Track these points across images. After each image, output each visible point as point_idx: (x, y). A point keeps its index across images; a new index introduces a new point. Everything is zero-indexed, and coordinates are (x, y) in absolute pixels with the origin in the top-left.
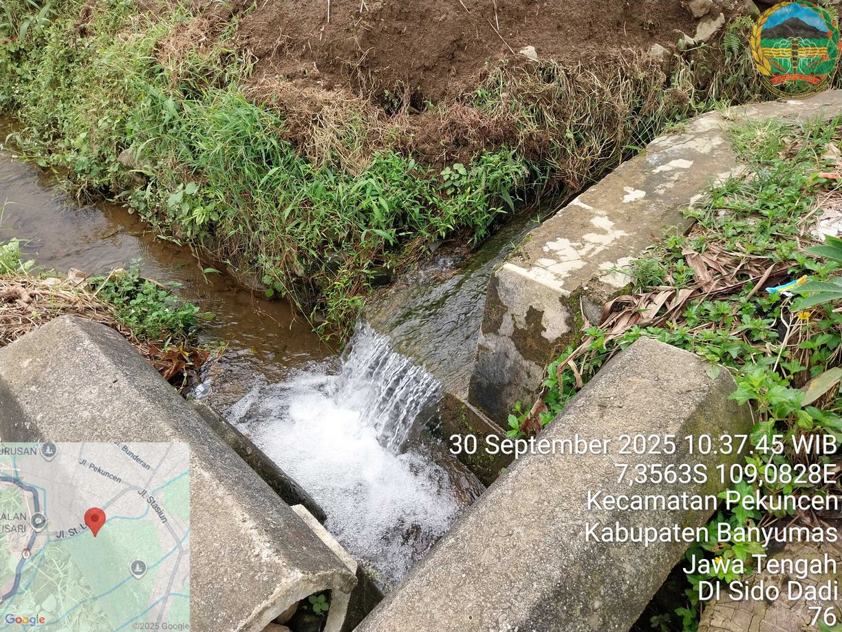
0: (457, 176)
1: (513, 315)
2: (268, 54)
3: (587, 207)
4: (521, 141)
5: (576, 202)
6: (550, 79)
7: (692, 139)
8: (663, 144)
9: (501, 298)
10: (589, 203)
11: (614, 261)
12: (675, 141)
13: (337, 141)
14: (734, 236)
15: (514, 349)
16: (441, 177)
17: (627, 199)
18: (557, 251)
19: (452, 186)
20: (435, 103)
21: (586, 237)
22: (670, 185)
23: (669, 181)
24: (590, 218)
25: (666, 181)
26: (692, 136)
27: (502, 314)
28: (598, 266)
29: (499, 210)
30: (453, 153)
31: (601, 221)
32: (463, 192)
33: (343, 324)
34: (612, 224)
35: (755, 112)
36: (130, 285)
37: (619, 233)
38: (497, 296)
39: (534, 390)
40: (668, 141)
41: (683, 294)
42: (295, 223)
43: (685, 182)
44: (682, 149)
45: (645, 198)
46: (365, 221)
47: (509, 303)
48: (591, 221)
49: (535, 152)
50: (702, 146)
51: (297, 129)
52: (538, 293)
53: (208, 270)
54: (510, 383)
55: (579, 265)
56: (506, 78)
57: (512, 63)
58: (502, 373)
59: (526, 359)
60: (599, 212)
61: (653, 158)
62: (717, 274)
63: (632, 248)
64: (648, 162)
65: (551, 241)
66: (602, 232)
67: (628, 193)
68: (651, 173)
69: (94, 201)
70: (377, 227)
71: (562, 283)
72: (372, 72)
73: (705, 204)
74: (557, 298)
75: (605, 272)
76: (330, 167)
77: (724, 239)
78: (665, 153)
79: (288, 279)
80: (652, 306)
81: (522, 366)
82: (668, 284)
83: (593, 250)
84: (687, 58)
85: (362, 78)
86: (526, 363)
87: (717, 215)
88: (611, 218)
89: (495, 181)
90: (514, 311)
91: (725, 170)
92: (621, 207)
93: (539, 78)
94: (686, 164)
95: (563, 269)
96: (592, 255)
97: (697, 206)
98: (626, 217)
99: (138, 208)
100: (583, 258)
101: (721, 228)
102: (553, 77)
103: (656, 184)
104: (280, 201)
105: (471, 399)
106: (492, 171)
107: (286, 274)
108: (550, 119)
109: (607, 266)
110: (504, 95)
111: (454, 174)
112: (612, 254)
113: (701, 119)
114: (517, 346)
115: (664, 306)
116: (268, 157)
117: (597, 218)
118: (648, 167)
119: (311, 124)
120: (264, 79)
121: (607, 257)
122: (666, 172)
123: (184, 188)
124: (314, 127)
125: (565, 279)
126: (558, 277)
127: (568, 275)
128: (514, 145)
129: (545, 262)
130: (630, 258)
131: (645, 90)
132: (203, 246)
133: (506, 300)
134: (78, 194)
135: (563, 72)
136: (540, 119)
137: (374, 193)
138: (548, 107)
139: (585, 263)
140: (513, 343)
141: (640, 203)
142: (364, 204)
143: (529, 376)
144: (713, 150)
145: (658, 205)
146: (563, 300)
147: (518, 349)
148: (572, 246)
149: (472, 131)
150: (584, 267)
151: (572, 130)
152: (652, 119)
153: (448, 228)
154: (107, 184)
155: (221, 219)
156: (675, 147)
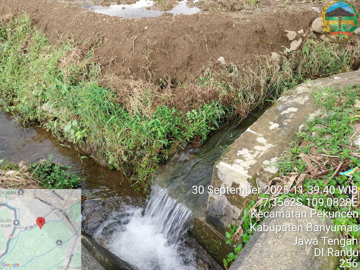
0: (194, 115)
1: (225, 185)
2: (108, 64)
3: (254, 132)
4: (220, 99)
5: (248, 130)
6: (231, 71)
7: (296, 97)
8: (283, 100)
9: (219, 177)
10: (254, 131)
11: (269, 160)
12: (289, 98)
13: (140, 103)
14: (321, 145)
15: (226, 200)
16: (186, 116)
17: (271, 128)
18: (243, 155)
19: (191, 119)
20: (182, 83)
21: (255, 147)
22: (289, 120)
23: (289, 118)
24: (256, 138)
25: (287, 119)
26: (296, 96)
27: (220, 184)
28: (262, 163)
29: (212, 128)
30: (192, 105)
31: (261, 140)
32: (196, 122)
33: (145, 182)
34: (266, 141)
35: (321, 83)
36: (48, 168)
37: (270, 145)
38: (217, 176)
39: (237, 219)
40: (286, 99)
41: (303, 176)
42: (122, 139)
43: (295, 119)
44: (292, 102)
45: (279, 127)
46: (154, 137)
47: (223, 179)
48: (257, 139)
49: (226, 102)
50: (301, 101)
51: (122, 98)
52: (237, 176)
53: (83, 157)
54: (225, 215)
55: (254, 162)
56: (212, 72)
57: (214, 65)
58: (221, 210)
59: (232, 205)
60: (259, 135)
61: (280, 108)
62: (316, 164)
63: (277, 152)
64: (278, 109)
65: (240, 150)
66: (262, 145)
67: (271, 125)
68: (280, 114)
69: (31, 125)
70: (160, 139)
71: (247, 172)
72: (154, 71)
73: (306, 129)
74: (246, 179)
75: (266, 166)
76: (138, 114)
77: (317, 147)
78: (285, 104)
79: (120, 163)
80: (289, 182)
81: (230, 208)
82: (295, 171)
83: (259, 154)
84: (288, 58)
85: (150, 74)
86: (232, 207)
87: (311, 135)
88: (265, 137)
89: (210, 116)
90: (226, 183)
91: (312, 112)
92: (269, 132)
93: (226, 70)
94: (295, 110)
95: (247, 164)
96: (259, 157)
97: (303, 131)
98: (271, 137)
99: (51, 129)
100: (255, 159)
101: (314, 141)
102: (233, 70)
103: (283, 120)
104: (116, 130)
105: (207, 221)
106: (209, 112)
107: (119, 160)
108: (232, 88)
109: (266, 162)
110: (212, 79)
111: (192, 114)
112: (268, 156)
113: (298, 87)
114: (228, 198)
115: (294, 182)
116: (109, 110)
117: (259, 138)
118: (277, 112)
119: (128, 96)
120: (106, 76)
121: (266, 157)
122: (286, 114)
123: (72, 122)
124: (130, 97)
125: (249, 170)
126: (245, 168)
127: (250, 168)
128: (217, 100)
129: (238, 161)
130: (276, 158)
131: (272, 73)
132: (81, 146)
133: (222, 178)
134: (24, 123)
135: (237, 68)
136: (228, 88)
137: (158, 124)
138: (231, 83)
139: (257, 161)
140: (226, 197)
141: (277, 130)
142: (153, 130)
143: (234, 213)
144: (306, 102)
145: (285, 130)
146: (248, 179)
147: (229, 200)
148: (249, 152)
149: (199, 96)
150: (256, 163)
151: (242, 92)
152: (275, 85)
153: (190, 137)
154: (37, 118)
155: (89, 136)
156: (289, 101)
